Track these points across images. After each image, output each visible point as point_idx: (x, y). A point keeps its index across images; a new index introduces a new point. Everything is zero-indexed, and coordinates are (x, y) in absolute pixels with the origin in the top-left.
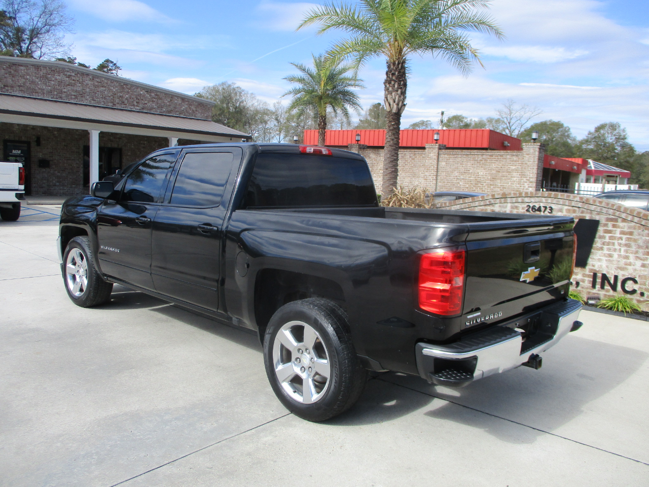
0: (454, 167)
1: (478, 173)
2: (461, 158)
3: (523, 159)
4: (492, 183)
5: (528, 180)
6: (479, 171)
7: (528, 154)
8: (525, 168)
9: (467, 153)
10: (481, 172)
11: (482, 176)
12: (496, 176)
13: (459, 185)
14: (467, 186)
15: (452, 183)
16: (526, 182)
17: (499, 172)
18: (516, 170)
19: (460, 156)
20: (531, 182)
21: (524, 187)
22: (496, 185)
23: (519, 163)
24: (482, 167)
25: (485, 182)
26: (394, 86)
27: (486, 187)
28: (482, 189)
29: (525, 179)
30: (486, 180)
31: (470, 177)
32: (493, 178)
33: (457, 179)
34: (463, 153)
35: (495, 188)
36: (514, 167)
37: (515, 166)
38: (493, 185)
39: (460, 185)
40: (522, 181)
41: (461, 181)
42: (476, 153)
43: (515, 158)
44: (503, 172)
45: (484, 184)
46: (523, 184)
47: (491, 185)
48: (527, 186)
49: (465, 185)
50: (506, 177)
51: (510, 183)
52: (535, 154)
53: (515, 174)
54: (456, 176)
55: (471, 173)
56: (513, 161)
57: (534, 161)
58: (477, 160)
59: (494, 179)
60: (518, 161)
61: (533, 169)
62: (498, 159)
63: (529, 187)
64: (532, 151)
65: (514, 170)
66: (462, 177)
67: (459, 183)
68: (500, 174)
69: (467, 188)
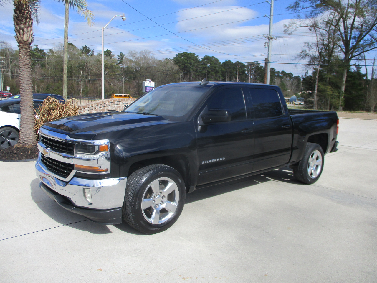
26: (29, 23)
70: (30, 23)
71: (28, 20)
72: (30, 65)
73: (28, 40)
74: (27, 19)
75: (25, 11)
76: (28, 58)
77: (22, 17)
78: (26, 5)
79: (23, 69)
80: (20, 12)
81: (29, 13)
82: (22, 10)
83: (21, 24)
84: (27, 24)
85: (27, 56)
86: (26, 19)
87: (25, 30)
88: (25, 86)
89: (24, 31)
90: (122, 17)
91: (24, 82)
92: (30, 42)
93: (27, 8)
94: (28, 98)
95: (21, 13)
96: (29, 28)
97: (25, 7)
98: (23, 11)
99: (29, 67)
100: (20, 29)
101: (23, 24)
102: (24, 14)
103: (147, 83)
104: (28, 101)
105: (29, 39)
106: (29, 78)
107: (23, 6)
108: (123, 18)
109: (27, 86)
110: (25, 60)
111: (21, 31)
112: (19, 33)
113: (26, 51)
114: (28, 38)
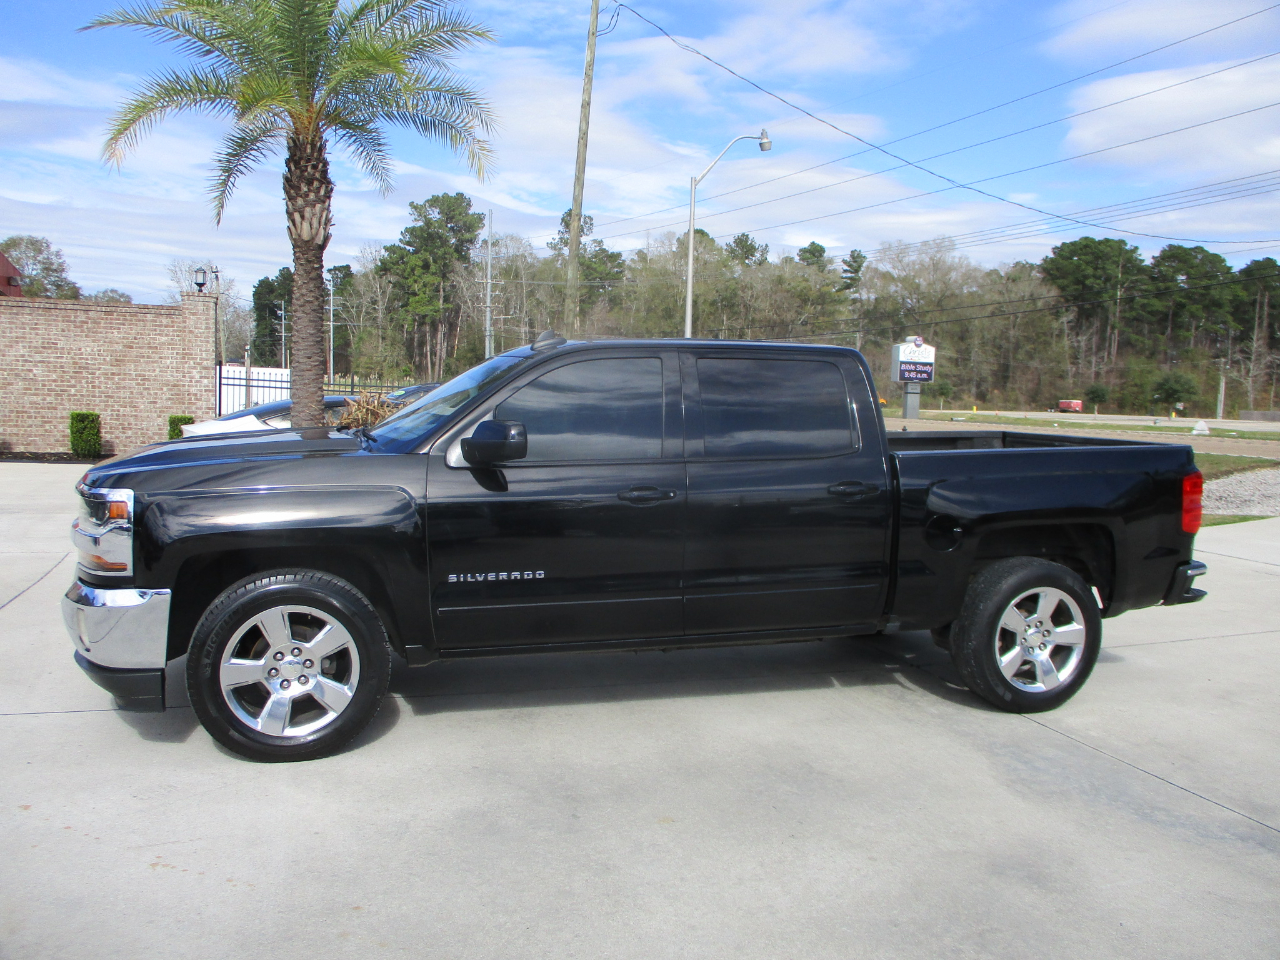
0: (14, 334)
1: (80, 349)
2: (30, 314)
3: (185, 322)
4: (115, 370)
5: (199, 363)
6: (81, 344)
7: (194, 314)
8: (190, 341)
9: (47, 306)
10: (88, 347)
11: (90, 354)
12: (124, 356)
13: (31, 376)
14: (54, 377)
15: (11, 370)
16: (195, 368)
17: (132, 347)
18: (170, 344)
19: (27, 310)
20: (206, 368)
21: (192, 378)
22: (125, 374)
23: (174, 331)
24: (87, 336)
25: (99, 369)
26: (320, 192)
27: (102, 379)
28: (92, 382)
29: (192, 362)
30: (100, 364)
31: (58, 357)
32: (117, 360)
33: (26, 361)
34: (37, 305)
35: (124, 380)
36: (164, 339)
37: (167, 335)
38: (119, 374)
39: (35, 375)
40: (186, 366)
41: (36, 366)
42: (70, 307)
43: (165, 321)
44: (140, 348)
45: (98, 372)
46: (189, 373)
47: (113, 374)
48: (197, 377)
49: (48, 376)
50: (148, 357)
51: (158, 370)
52: (208, 315)
53: (166, 352)
54: (23, 356)
55: (63, 348)
56: (160, 326)
57: (207, 328)
58: (75, 321)
59: (118, 362)
60: (173, 327)
61: (208, 342)
62: (126, 320)
63: (201, 377)
64: (201, 307)
65: (164, 344)
66: (38, 357)
67: (31, 371)
68: (134, 352)
69: (55, 381)
70: (322, 192)
71: (316, 184)
72: (317, 303)
73: (313, 239)
74: (312, 183)
75: (309, 161)
76: (312, 285)
77: (301, 178)
78: (313, 145)
79: (299, 314)
80: (297, 164)
81: (321, 165)
82: (301, 159)
83: (298, 195)
84: (312, 196)
85: (311, 279)
86: (310, 183)
87: (308, 211)
88: (301, 360)
89: (303, 217)
90: (759, 141)
91: (298, 350)
92: (320, 243)
93: (315, 154)
94: (308, 392)
95: (300, 168)
96: (318, 206)
97: (309, 151)
98: (302, 163)
99: (314, 310)
100: (295, 210)
101: (301, 196)
102: (306, 170)
103: (907, 352)
104: (306, 401)
105: (317, 234)
106: (311, 339)
107: (305, 149)
108: (761, 144)
109: (305, 360)
110: (304, 291)
111: (297, 216)
112: (293, 222)
113: (308, 268)
114: (314, 231)
